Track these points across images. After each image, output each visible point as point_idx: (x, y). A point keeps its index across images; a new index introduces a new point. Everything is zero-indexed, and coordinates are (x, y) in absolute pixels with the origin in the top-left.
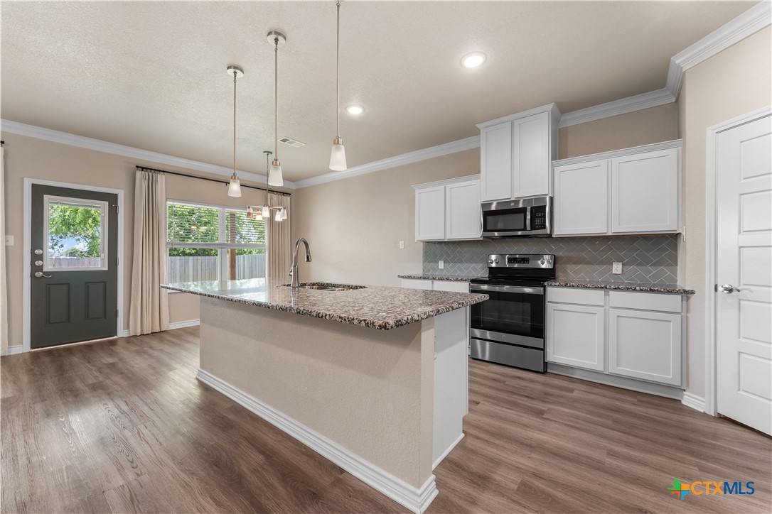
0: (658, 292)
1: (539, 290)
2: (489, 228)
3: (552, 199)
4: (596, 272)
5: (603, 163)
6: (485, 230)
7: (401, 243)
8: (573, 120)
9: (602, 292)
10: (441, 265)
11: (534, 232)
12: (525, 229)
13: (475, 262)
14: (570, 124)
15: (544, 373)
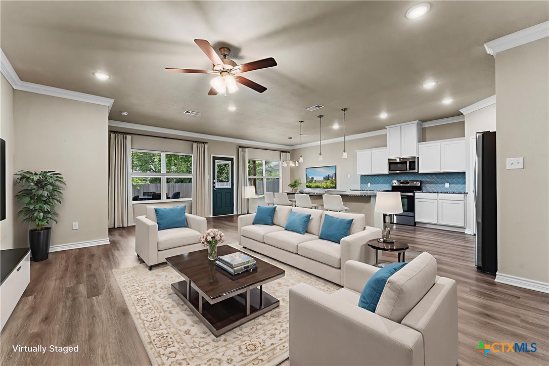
0: (456, 193)
1: (411, 194)
2: (391, 169)
3: (418, 158)
4: (438, 187)
5: (438, 144)
6: (390, 170)
7: (349, 175)
8: (427, 125)
9: (436, 194)
10: (369, 184)
11: (410, 171)
12: (407, 170)
13: (385, 184)
14: (427, 126)
15: (415, 225)
